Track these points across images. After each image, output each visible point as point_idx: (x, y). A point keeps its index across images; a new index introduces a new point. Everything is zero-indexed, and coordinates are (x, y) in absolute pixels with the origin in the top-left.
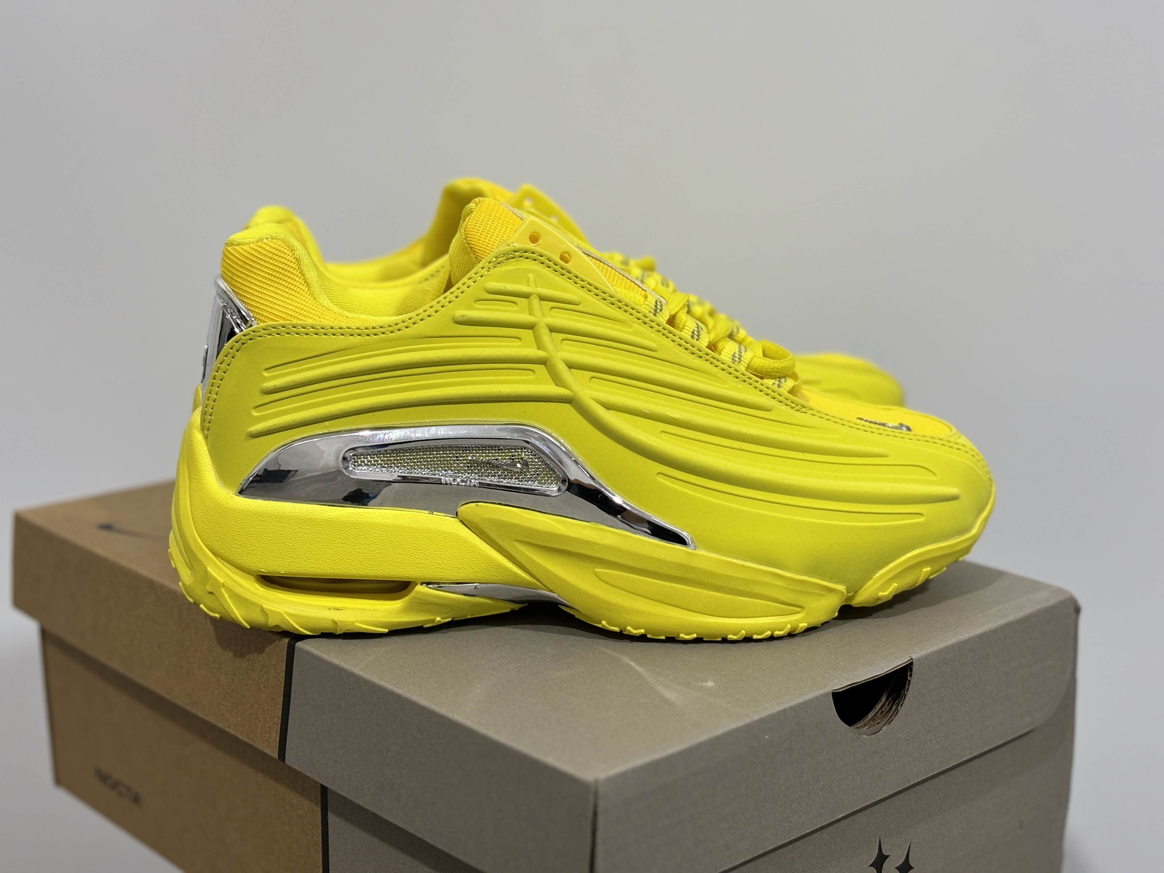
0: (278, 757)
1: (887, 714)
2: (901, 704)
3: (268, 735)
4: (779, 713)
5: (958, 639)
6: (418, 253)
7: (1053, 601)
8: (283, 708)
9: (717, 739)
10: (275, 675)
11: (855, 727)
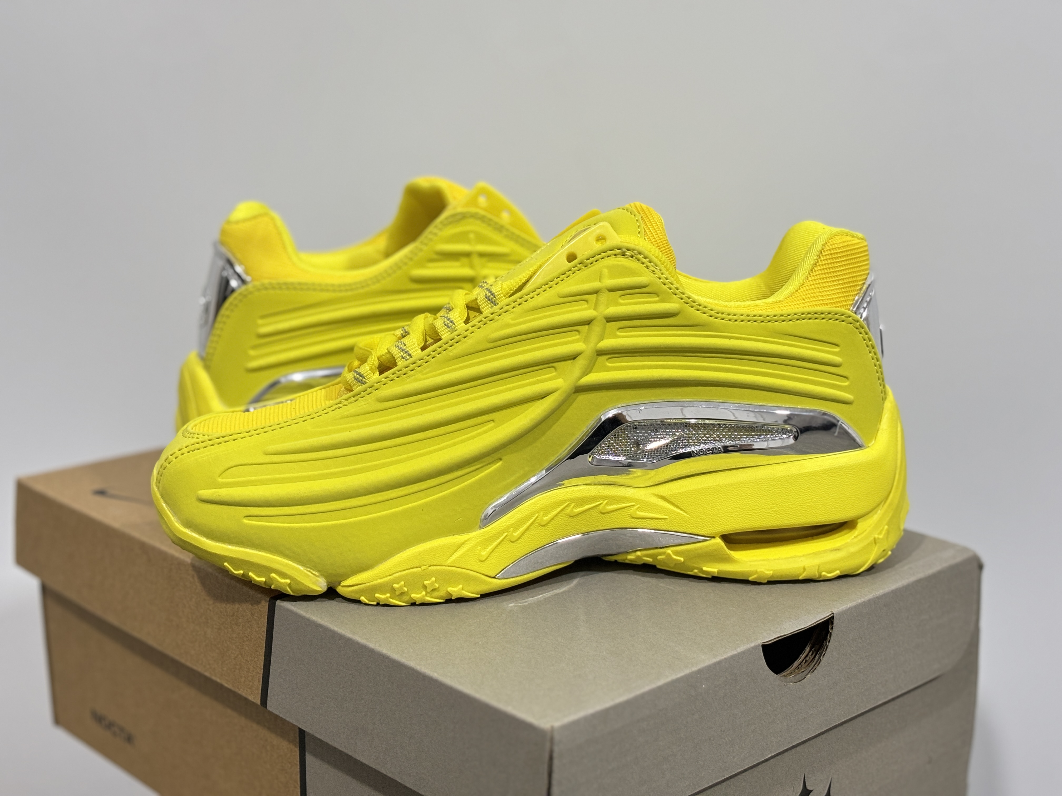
0: (261, 703)
1: (810, 664)
2: (822, 655)
3: (251, 683)
4: (715, 664)
5: (874, 594)
6: (382, 243)
7: (959, 559)
8: (264, 660)
9: (660, 688)
10: (257, 630)
11: (783, 675)
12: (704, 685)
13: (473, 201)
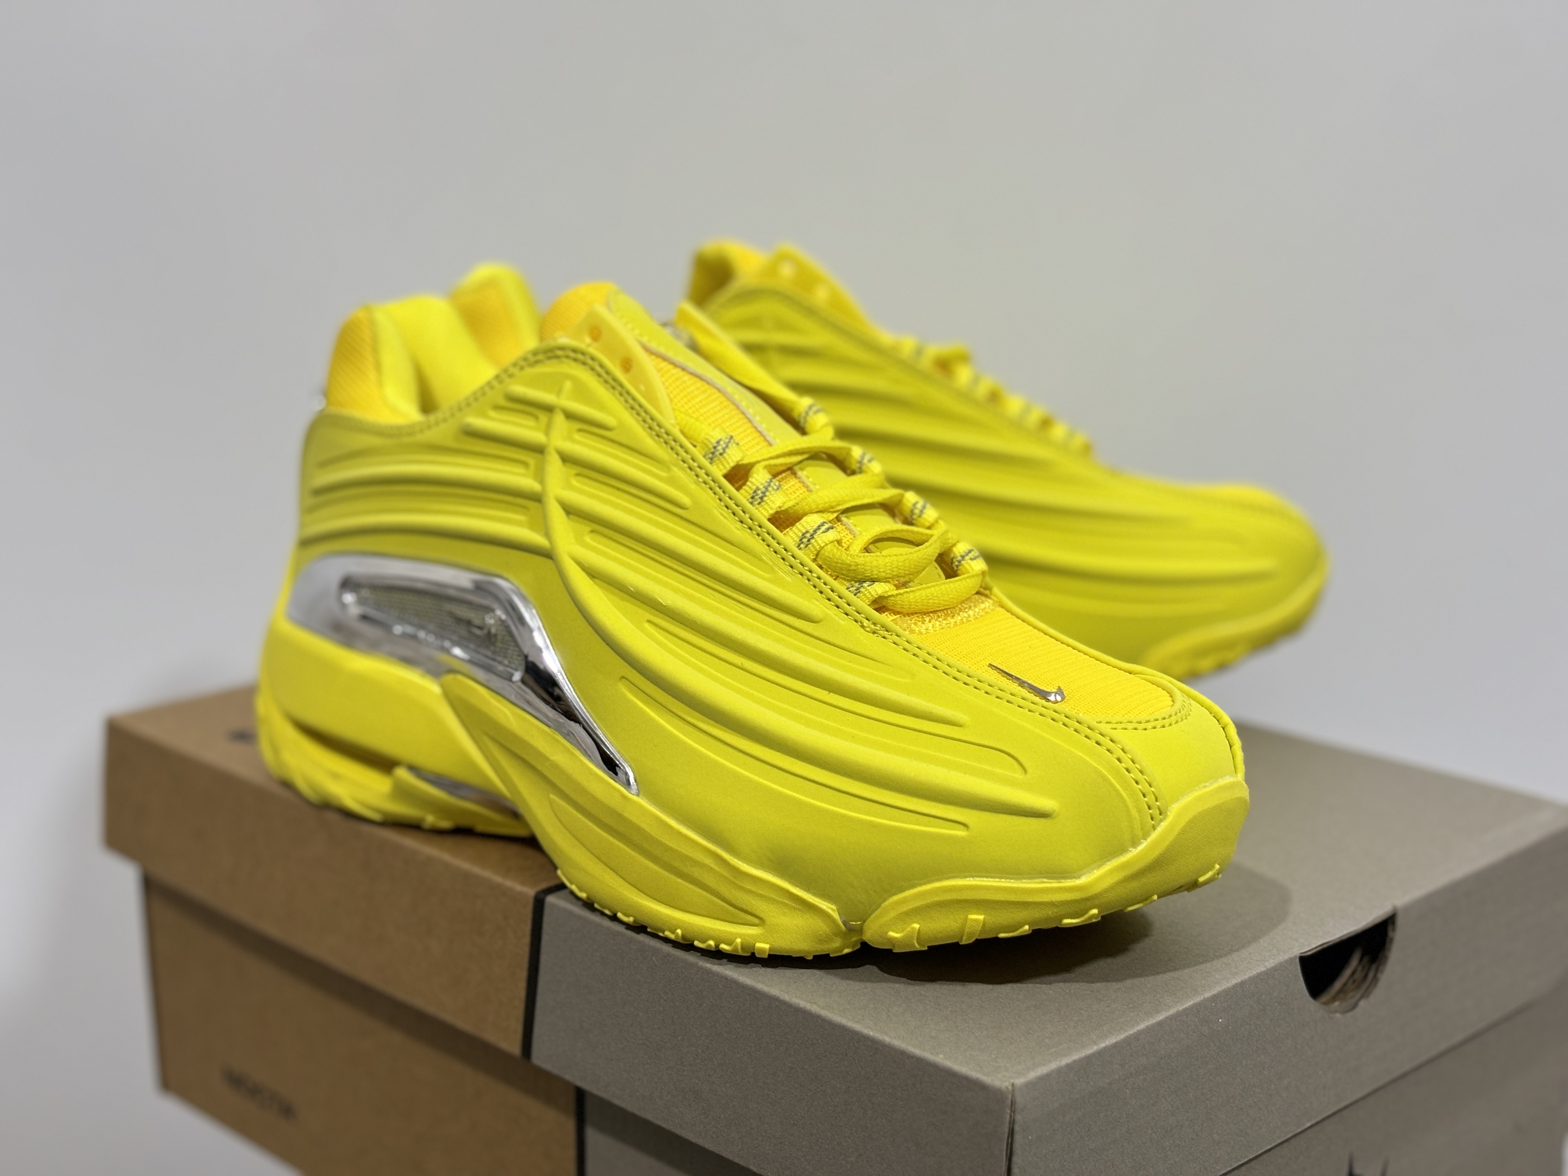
0: (522, 1054)
1: (1362, 985)
4: (1235, 987)
10: (514, 941)
11: (1322, 999)
12: (1221, 1018)
13: (772, 270)
